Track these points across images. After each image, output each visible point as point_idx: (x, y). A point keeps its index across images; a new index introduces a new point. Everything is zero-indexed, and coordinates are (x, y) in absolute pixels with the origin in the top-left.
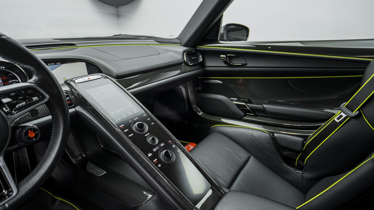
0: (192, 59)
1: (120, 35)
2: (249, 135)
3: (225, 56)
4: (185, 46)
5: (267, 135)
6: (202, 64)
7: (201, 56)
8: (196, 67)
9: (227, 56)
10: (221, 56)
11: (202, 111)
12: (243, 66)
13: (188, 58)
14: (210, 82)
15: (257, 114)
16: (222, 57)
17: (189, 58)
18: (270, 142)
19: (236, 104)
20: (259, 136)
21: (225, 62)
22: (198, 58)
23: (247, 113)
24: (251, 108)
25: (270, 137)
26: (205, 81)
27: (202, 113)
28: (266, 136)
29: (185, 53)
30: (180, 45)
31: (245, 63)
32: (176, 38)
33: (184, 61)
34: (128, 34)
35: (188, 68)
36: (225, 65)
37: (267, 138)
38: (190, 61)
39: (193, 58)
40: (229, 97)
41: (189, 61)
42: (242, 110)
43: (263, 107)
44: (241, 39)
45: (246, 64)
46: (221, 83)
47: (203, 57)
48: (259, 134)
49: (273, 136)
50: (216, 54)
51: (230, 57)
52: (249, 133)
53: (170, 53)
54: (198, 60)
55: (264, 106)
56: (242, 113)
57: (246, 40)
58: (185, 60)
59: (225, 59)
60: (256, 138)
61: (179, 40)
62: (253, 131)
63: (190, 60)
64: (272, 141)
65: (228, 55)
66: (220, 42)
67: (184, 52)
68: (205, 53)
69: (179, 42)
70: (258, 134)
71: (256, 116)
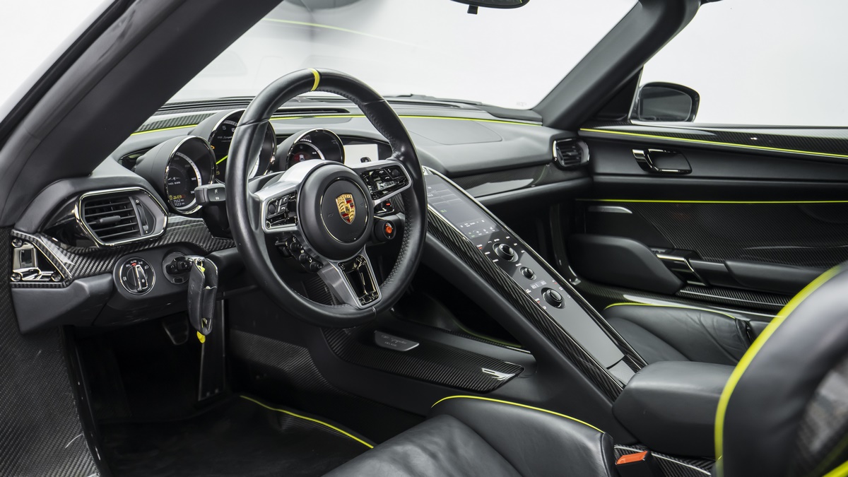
0: (568, 156)
1: (412, 95)
2: (693, 322)
3: (642, 152)
4: (553, 126)
5: (734, 322)
6: (589, 169)
7: (587, 151)
8: (575, 174)
9: (646, 152)
10: (635, 151)
11: (580, 276)
12: (682, 174)
13: (560, 153)
14: (602, 211)
15: (712, 283)
16: (637, 154)
17: (562, 152)
18: (739, 337)
19: (664, 261)
20: (715, 324)
21: (643, 165)
22: (580, 154)
23: (689, 282)
24: (698, 270)
25: (741, 328)
26: (591, 209)
27: (580, 282)
28: (730, 325)
29: (555, 142)
30: (541, 123)
31: (687, 168)
32: (531, 110)
33: (554, 158)
34: (427, 95)
35: (560, 174)
36: (642, 172)
37: (734, 328)
38: (565, 160)
39: (570, 154)
40: (649, 246)
41: (562, 159)
42: (678, 274)
43: (726, 266)
44: (679, 118)
45: (690, 171)
46: (629, 214)
47: (591, 153)
48: (715, 320)
49: (746, 327)
50: (623, 146)
51: (654, 155)
52: (692, 319)
53: (522, 139)
54: (580, 158)
55: (729, 263)
56: (676, 281)
57: (690, 120)
58: (555, 155)
59: (643, 158)
60: (709, 329)
61: (539, 113)
62: (702, 314)
63: (564, 156)
64: (744, 336)
65: (650, 150)
66: (633, 122)
67: (553, 139)
68: (598, 145)
69: (540, 117)
70: (713, 321)
71: (709, 288)
